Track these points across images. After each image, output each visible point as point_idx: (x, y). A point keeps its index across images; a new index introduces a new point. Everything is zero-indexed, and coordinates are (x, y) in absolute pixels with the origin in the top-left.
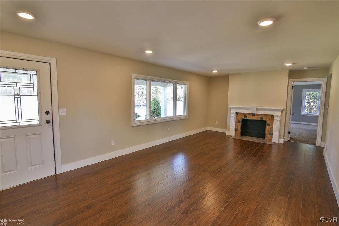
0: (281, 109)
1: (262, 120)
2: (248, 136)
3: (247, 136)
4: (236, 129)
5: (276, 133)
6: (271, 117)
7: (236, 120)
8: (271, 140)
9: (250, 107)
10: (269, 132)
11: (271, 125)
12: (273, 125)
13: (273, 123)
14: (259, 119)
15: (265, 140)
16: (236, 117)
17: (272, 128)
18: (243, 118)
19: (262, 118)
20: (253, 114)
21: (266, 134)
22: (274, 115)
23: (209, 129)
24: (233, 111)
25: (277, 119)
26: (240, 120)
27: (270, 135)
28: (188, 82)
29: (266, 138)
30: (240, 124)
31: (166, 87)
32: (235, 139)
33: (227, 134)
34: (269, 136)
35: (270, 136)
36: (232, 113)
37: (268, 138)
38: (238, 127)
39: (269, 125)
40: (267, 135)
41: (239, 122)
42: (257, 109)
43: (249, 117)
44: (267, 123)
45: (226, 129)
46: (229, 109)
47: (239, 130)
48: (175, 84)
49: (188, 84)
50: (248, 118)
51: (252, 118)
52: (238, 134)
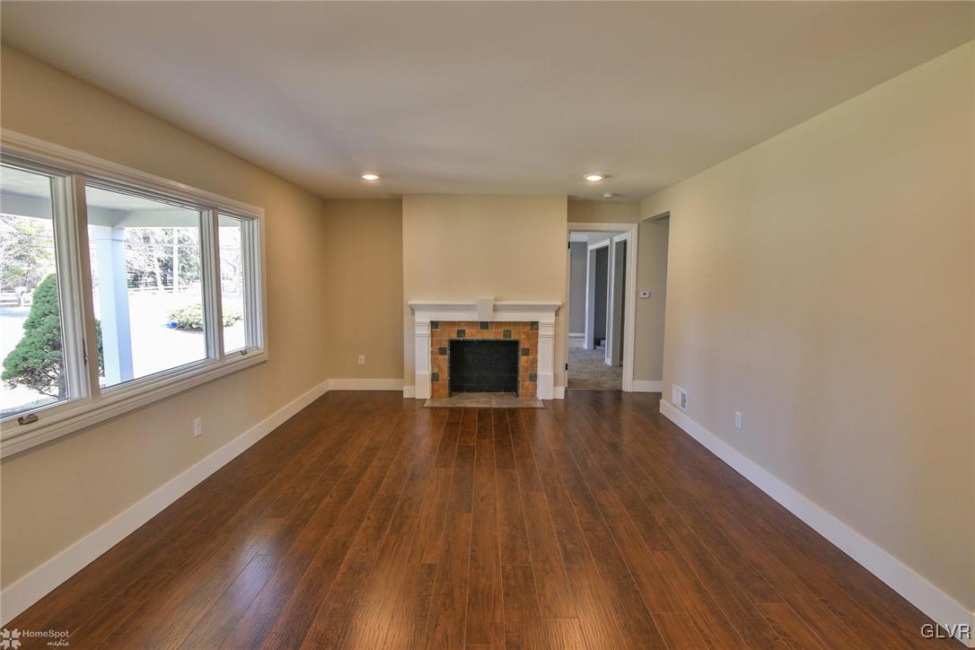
0: (556, 306)
1: (508, 339)
2: (467, 391)
3: (463, 391)
4: (433, 374)
5: (545, 371)
6: (529, 327)
7: (432, 346)
8: (534, 395)
9: (475, 303)
10: (527, 372)
11: (532, 351)
12: (537, 351)
13: (537, 347)
14: (501, 338)
15: (517, 395)
16: (432, 335)
17: (535, 361)
18: (455, 337)
19: (507, 333)
20: (482, 323)
21: (520, 379)
22: (537, 322)
23: (333, 384)
24: (423, 318)
25: (545, 332)
26: (446, 345)
27: (531, 380)
28: (262, 210)
29: (520, 391)
30: (446, 357)
31: (117, 226)
32: (432, 408)
33: (405, 396)
34: (527, 383)
35: (530, 383)
36: (422, 324)
37: (527, 388)
38: (439, 367)
39: (526, 352)
40: (523, 383)
41: (442, 351)
42: (495, 309)
43: (473, 335)
44: (522, 346)
45: (403, 377)
46: (407, 311)
47: (445, 375)
48: (210, 210)
49: (262, 216)
50: (467, 337)
51: (479, 337)
52: (441, 391)
